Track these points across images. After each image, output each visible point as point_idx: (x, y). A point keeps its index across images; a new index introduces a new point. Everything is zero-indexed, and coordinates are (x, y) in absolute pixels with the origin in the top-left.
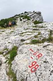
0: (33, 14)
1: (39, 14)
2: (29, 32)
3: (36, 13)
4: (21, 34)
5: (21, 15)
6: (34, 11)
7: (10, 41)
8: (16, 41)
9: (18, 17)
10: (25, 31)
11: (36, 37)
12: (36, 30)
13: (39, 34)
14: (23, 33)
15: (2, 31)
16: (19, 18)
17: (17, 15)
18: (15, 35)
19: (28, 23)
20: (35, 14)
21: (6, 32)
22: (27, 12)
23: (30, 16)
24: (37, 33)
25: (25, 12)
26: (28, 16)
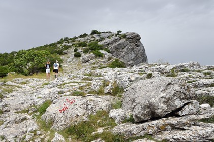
0: (116, 40)
1: (135, 39)
2: (75, 82)
3: (124, 36)
4: (61, 85)
5: (79, 39)
6: (119, 32)
7: (40, 96)
8: (51, 94)
9: (70, 44)
10: (68, 81)
11: (81, 88)
12: (88, 80)
13: (87, 85)
14: (64, 84)
15: (21, 81)
16: (73, 49)
17: (66, 40)
18: (51, 88)
19: (96, 66)
20: (123, 40)
21: (30, 84)
22: (99, 33)
23: (108, 44)
24: (85, 84)
25: (94, 32)
26: (100, 43)
